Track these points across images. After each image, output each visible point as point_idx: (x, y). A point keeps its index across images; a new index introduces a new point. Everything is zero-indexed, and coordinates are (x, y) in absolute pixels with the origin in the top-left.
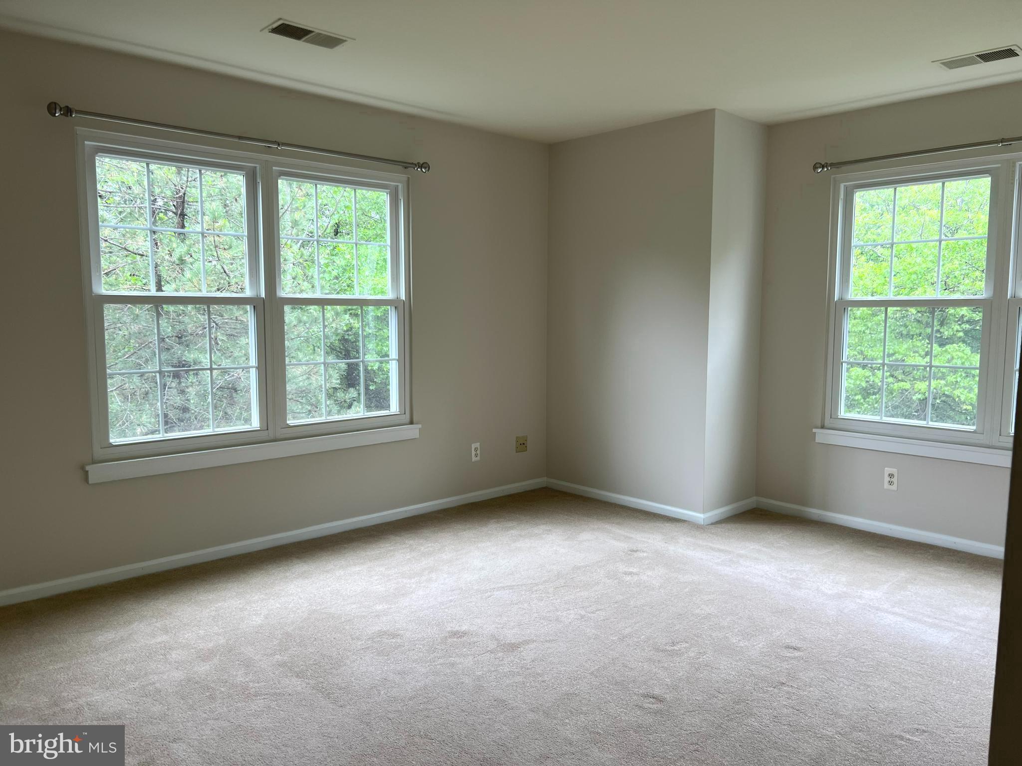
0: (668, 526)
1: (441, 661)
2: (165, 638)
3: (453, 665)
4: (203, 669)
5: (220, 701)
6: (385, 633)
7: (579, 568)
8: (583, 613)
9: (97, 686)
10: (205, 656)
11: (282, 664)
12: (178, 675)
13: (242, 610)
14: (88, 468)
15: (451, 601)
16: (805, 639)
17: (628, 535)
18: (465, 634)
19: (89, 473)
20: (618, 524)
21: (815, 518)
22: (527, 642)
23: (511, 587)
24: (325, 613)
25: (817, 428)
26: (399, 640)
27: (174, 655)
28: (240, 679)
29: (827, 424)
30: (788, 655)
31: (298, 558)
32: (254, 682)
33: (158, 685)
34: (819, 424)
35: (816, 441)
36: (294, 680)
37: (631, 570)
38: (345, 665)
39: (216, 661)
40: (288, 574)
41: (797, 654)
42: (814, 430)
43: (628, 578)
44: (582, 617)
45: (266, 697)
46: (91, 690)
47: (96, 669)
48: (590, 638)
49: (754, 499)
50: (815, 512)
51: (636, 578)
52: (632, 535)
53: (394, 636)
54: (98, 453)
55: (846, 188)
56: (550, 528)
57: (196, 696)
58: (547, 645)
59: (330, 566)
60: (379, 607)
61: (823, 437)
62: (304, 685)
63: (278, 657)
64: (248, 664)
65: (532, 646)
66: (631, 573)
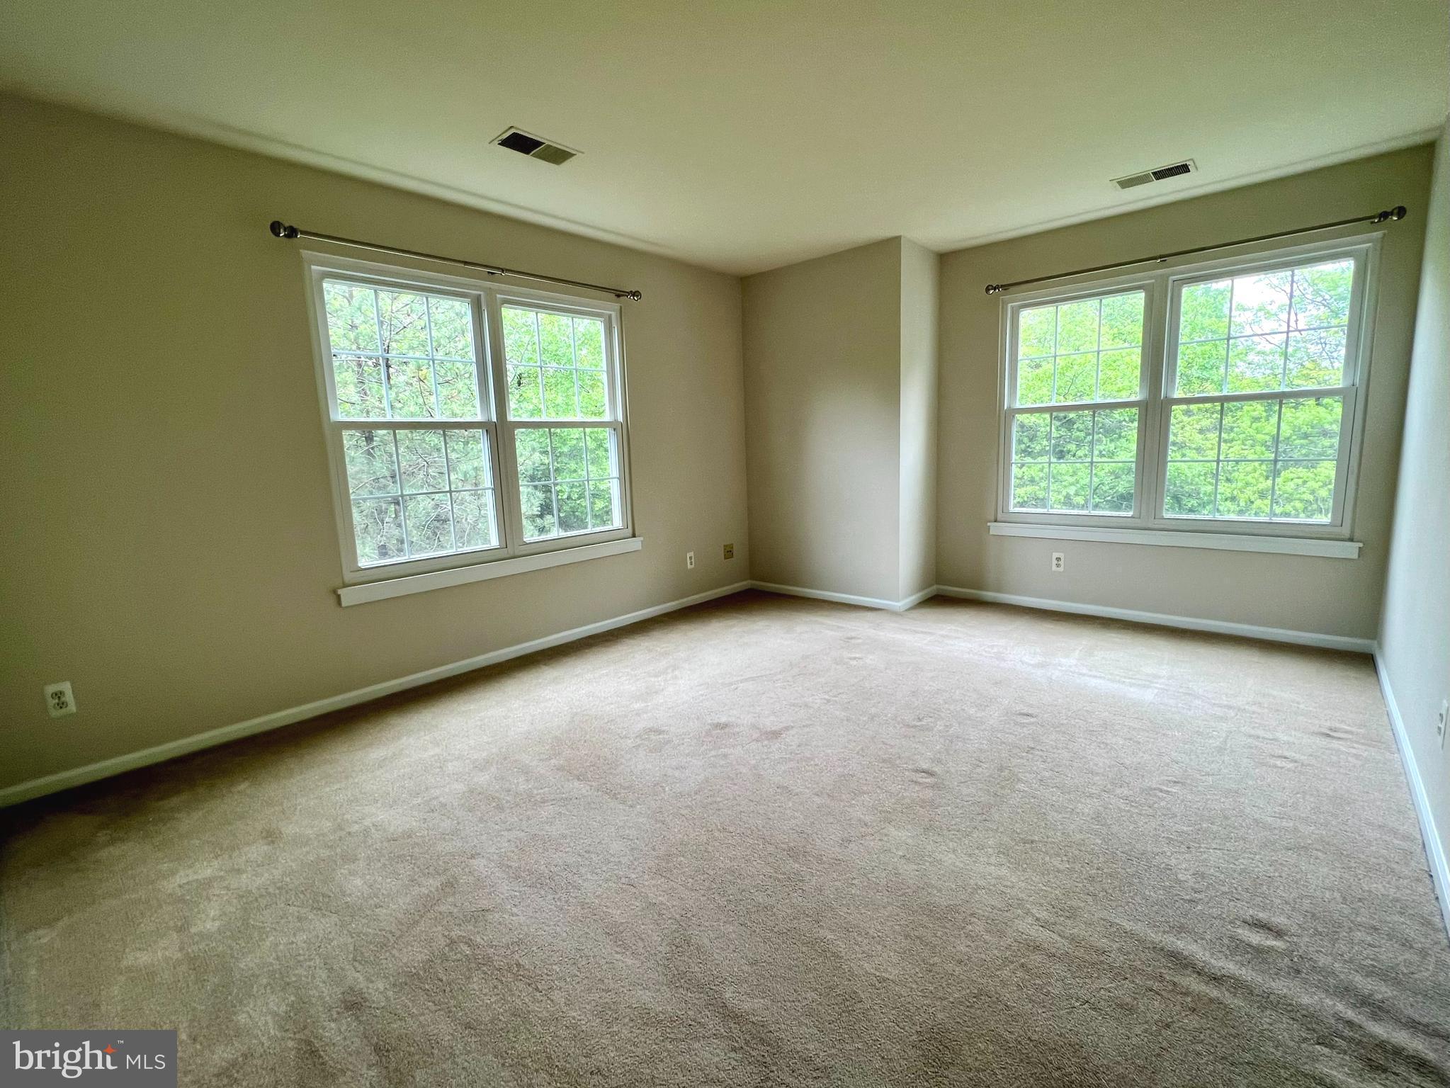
0: (870, 615)
1: (713, 753)
2: (437, 750)
3: (725, 756)
4: (482, 779)
5: (508, 811)
6: (651, 730)
7: (808, 657)
8: (827, 697)
9: (379, 805)
10: (482, 766)
11: (560, 769)
12: (460, 787)
13: (506, 717)
14: (340, 592)
15: (702, 695)
16: (1031, 706)
17: (840, 625)
18: (725, 726)
19: (342, 596)
20: (827, 616)
21: (990, 600)
22: (787, 728)
23: (753, 679)
24: (587, 715)
25: (990, 522)
26: (665, 736)
27: (450, 767)
28: (521, 788)
29: (1000, 516)
30: (1025, 721)
31: (545, 665)
32: (538, 789)
33: (441, 799)
34: (993, 518)
35: (991, 533)
36: (576, 783)
37: (853, 656)
38: (621, 764)
39: (493, 769)
40: (540, 681)
41: (1032, 720)
42: (989, 524)
43: (854, 663)
44: (828, 701)
45: (553, 802)
46: (374, 810)
47: (375, 787)
48: (842, 720)
49: (935, 587)
50: (990, 595)
51: (861, 662)
52: (844, 626)
53: (659, 732)
54: (348, 577)
55: (1012, 307)
56: (767, 624)
57: (483, 807)
58: (807, 730)
59: (578, 671)
60: (637, 706)
61: (995, 529)
62: (588, 788)
63: (553, 761)
64: (526, 771)
65: (792, 732)
66: (855, 658)
